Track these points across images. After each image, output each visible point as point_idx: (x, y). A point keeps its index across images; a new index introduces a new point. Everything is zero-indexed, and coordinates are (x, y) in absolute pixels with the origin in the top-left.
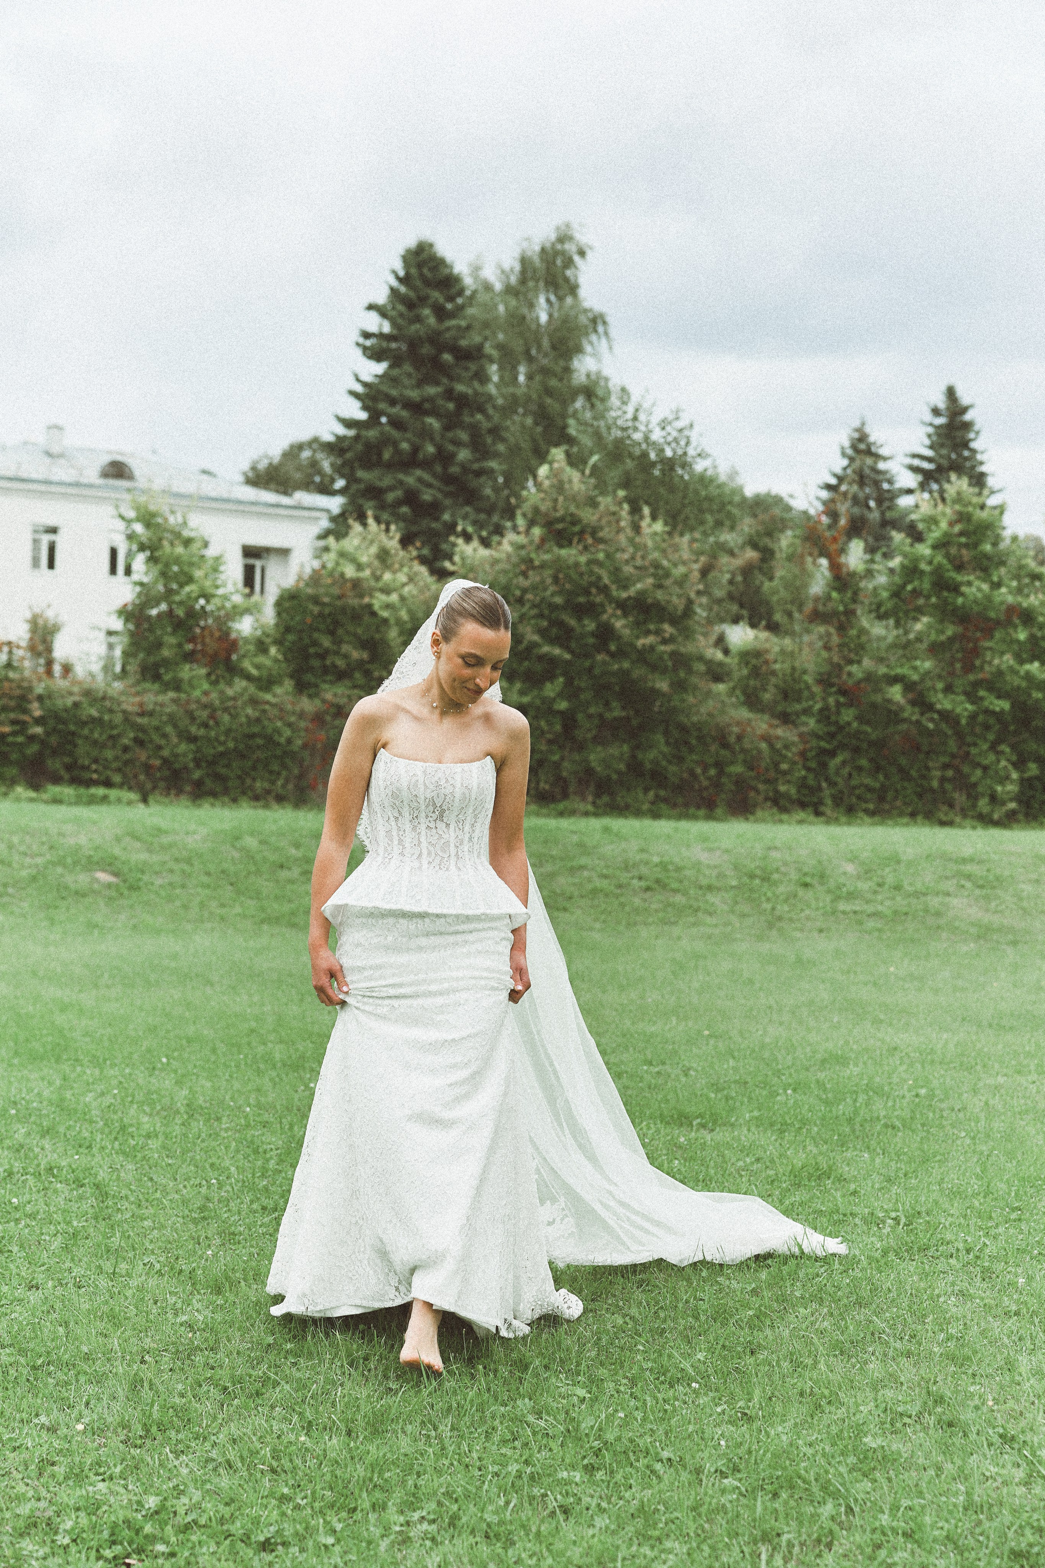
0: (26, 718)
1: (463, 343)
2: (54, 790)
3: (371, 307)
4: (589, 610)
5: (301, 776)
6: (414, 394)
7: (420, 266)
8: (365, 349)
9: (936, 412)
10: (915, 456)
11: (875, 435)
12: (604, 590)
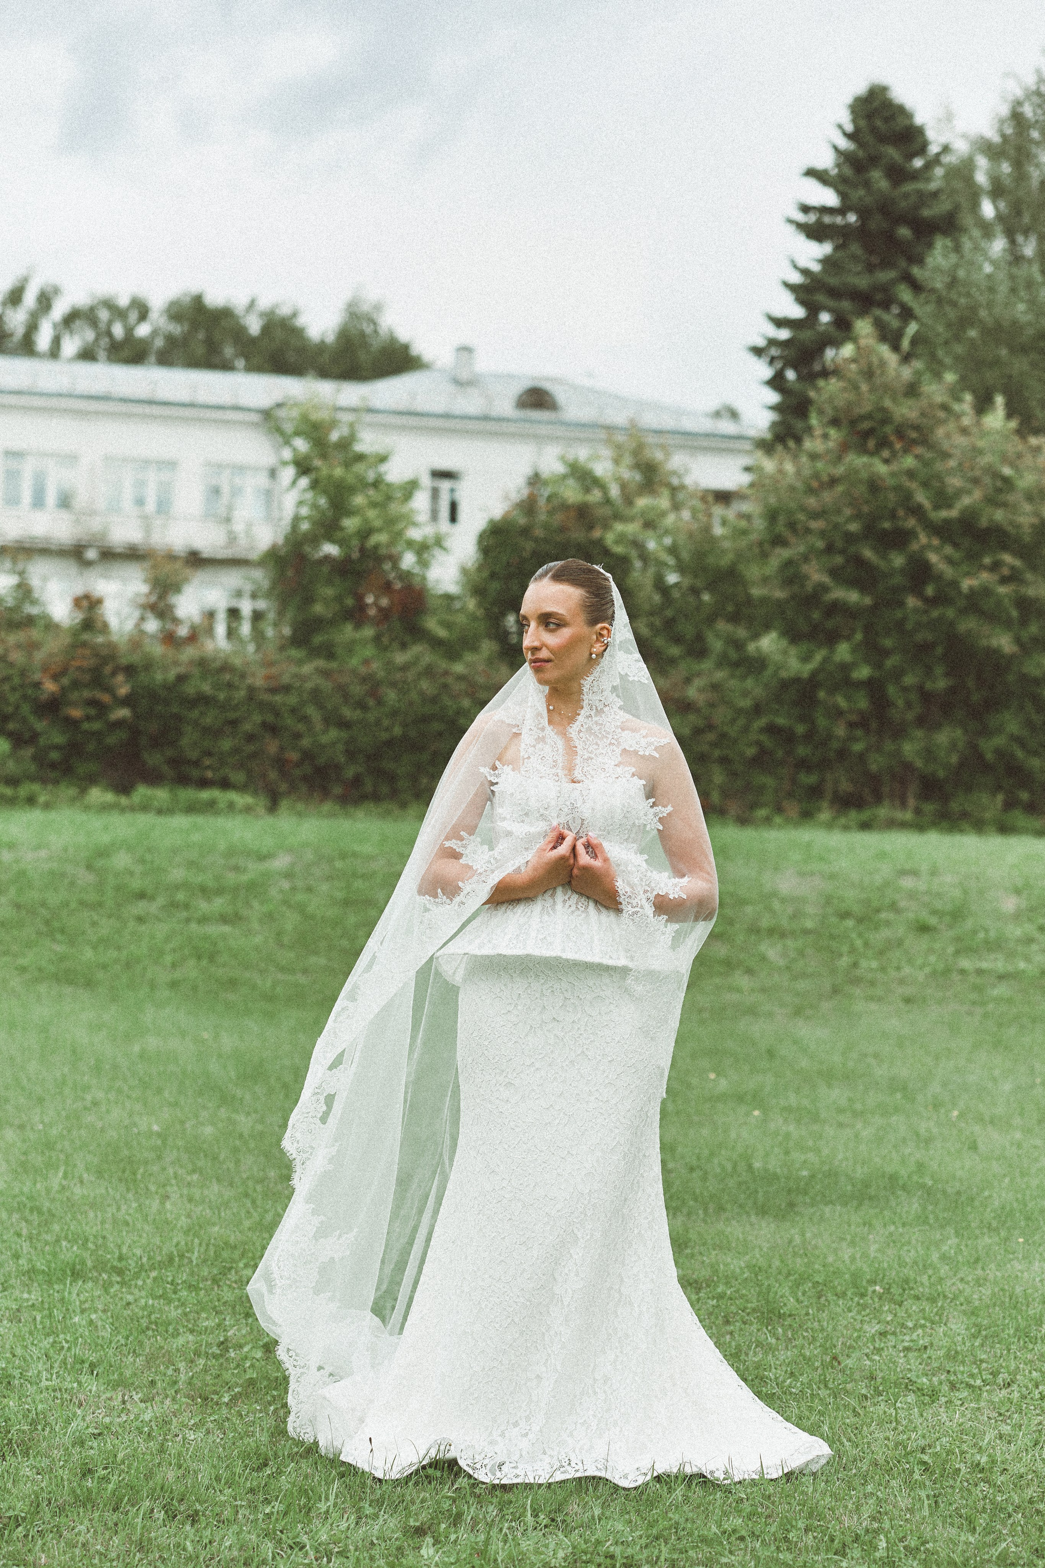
0: (106, 698)
1: (926, 213)
2: (142, 792)
3: (811, 173)
6: (862, 282)
8: (802, 227)
12: (917, 511)
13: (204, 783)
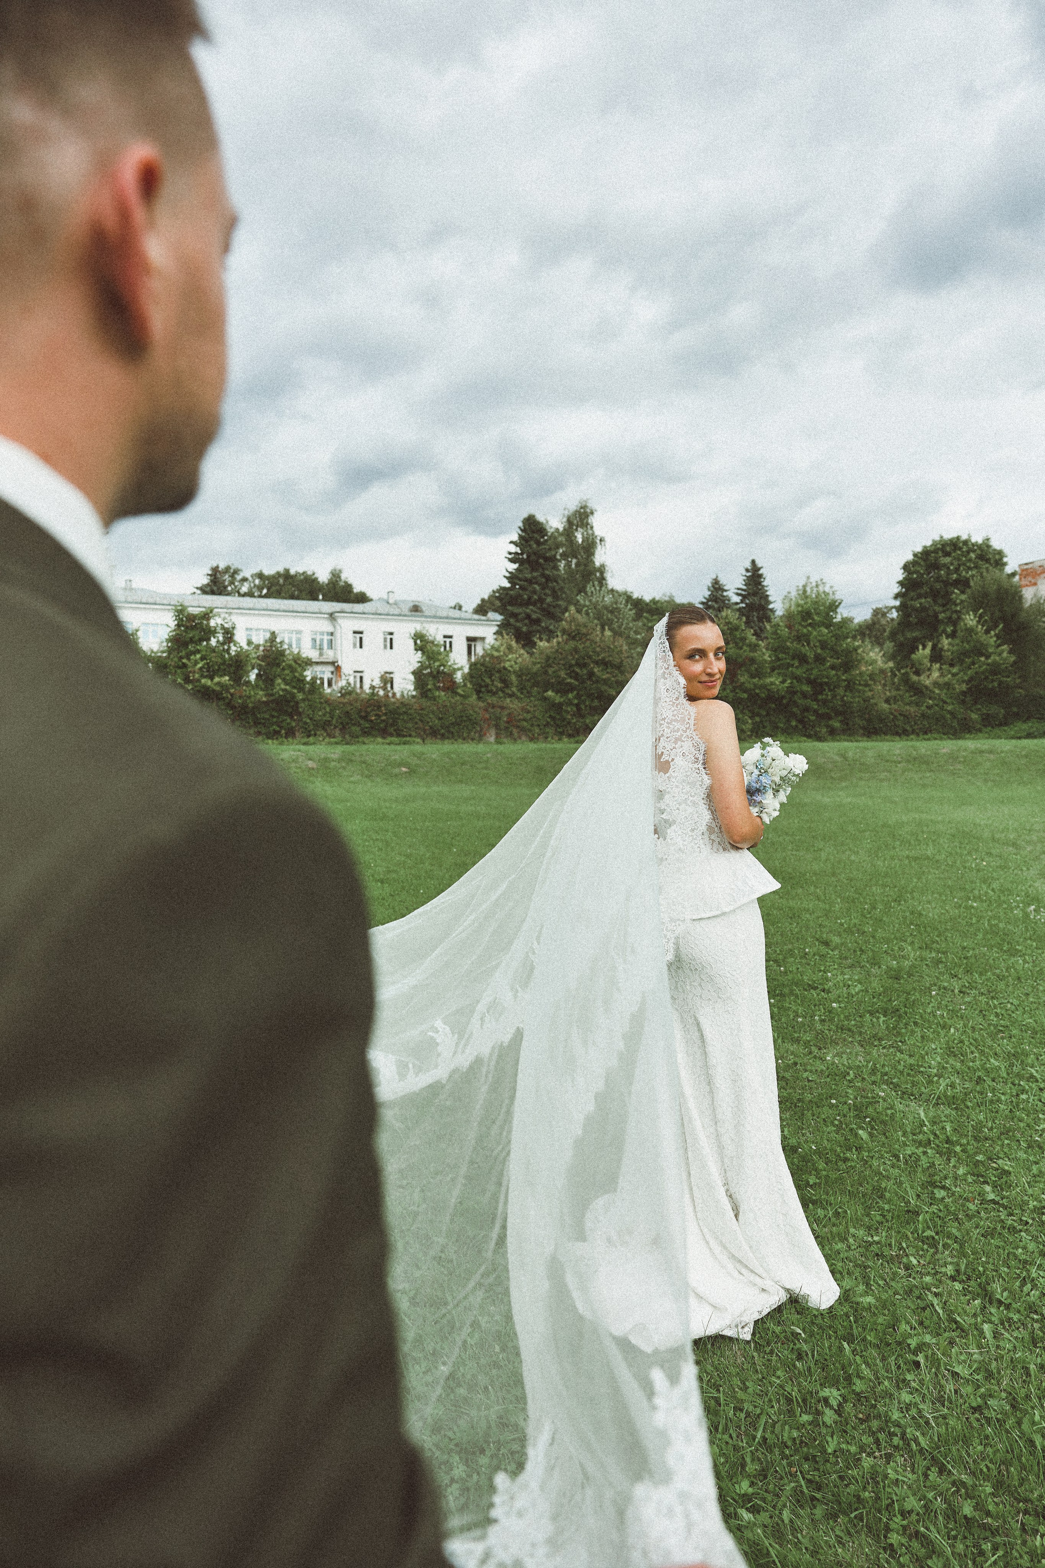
0: (380, 713)
1: (548, 555)
2: (389, 739)
3: (511, 542)
4: (585, 665)
5: (481, 730)
6: (529, 576)
7: (530, 525)
8: (509, 559)
9: (747, 570)
10: (738, 589)
11: (723, 580)
12: (590, 657)
13: (404, 736)
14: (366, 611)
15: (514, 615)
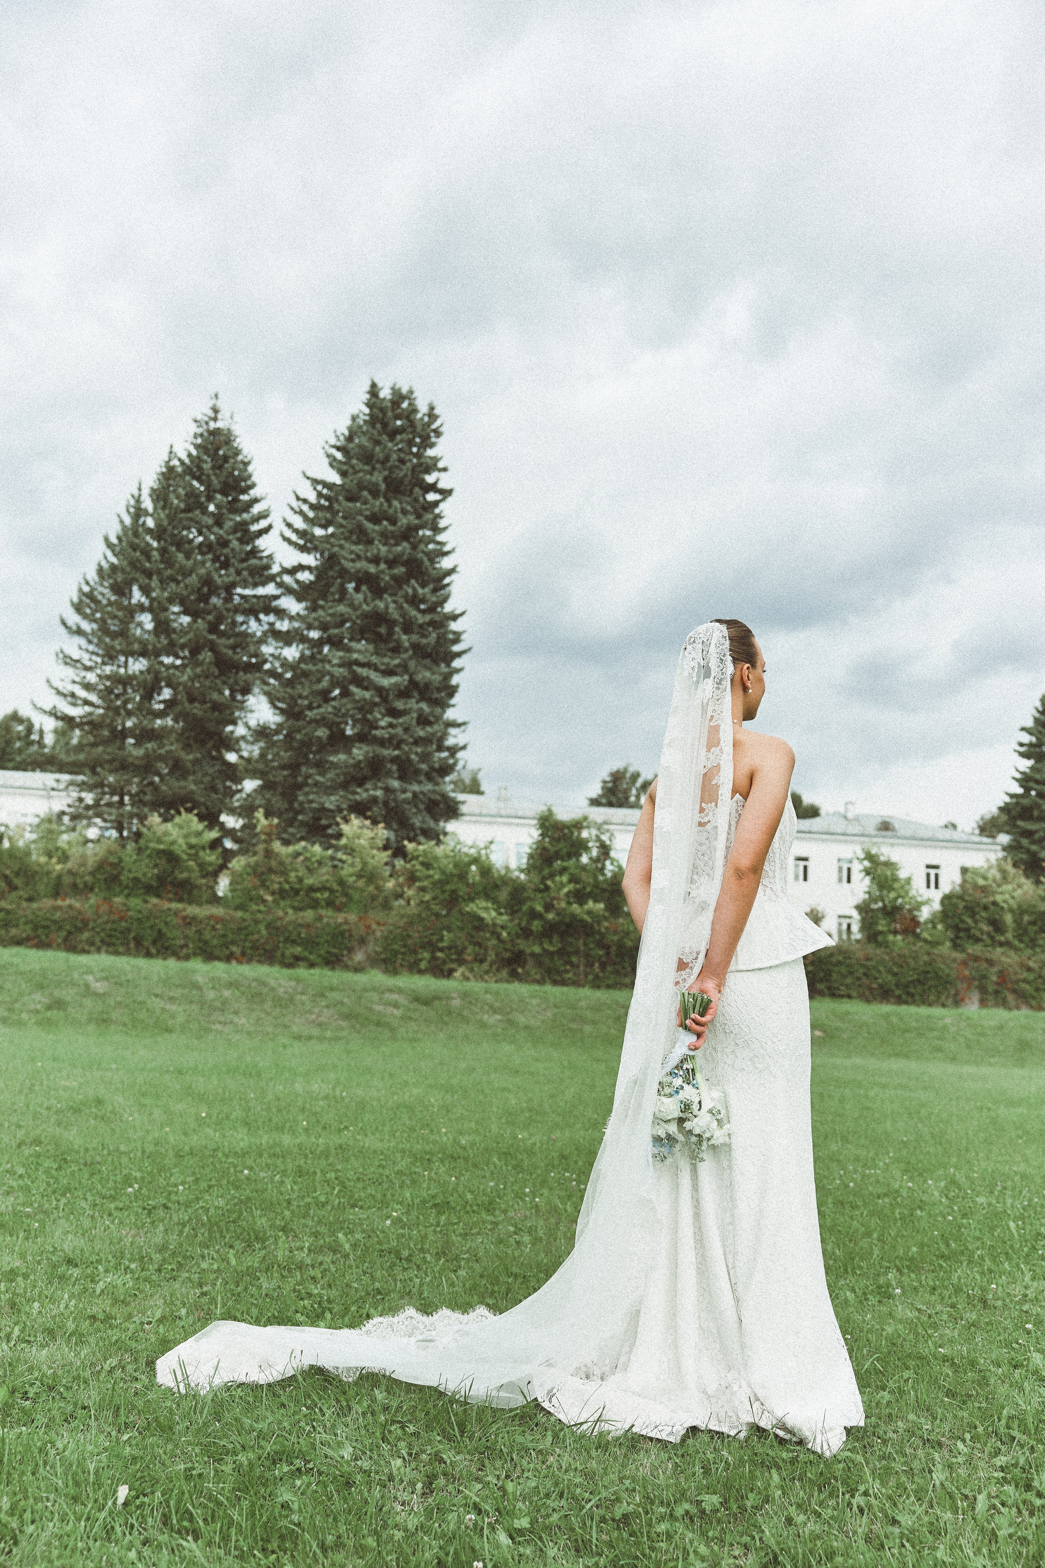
8: (1021, 753)
14: (814, 829)
15: (1028, 834)
